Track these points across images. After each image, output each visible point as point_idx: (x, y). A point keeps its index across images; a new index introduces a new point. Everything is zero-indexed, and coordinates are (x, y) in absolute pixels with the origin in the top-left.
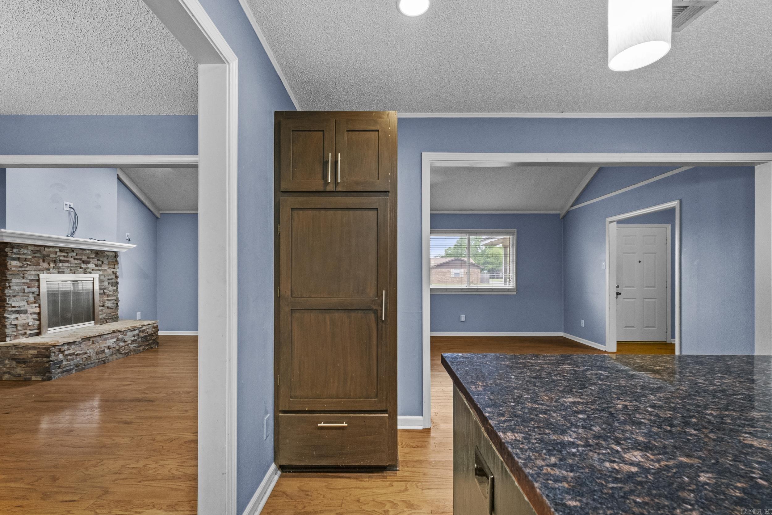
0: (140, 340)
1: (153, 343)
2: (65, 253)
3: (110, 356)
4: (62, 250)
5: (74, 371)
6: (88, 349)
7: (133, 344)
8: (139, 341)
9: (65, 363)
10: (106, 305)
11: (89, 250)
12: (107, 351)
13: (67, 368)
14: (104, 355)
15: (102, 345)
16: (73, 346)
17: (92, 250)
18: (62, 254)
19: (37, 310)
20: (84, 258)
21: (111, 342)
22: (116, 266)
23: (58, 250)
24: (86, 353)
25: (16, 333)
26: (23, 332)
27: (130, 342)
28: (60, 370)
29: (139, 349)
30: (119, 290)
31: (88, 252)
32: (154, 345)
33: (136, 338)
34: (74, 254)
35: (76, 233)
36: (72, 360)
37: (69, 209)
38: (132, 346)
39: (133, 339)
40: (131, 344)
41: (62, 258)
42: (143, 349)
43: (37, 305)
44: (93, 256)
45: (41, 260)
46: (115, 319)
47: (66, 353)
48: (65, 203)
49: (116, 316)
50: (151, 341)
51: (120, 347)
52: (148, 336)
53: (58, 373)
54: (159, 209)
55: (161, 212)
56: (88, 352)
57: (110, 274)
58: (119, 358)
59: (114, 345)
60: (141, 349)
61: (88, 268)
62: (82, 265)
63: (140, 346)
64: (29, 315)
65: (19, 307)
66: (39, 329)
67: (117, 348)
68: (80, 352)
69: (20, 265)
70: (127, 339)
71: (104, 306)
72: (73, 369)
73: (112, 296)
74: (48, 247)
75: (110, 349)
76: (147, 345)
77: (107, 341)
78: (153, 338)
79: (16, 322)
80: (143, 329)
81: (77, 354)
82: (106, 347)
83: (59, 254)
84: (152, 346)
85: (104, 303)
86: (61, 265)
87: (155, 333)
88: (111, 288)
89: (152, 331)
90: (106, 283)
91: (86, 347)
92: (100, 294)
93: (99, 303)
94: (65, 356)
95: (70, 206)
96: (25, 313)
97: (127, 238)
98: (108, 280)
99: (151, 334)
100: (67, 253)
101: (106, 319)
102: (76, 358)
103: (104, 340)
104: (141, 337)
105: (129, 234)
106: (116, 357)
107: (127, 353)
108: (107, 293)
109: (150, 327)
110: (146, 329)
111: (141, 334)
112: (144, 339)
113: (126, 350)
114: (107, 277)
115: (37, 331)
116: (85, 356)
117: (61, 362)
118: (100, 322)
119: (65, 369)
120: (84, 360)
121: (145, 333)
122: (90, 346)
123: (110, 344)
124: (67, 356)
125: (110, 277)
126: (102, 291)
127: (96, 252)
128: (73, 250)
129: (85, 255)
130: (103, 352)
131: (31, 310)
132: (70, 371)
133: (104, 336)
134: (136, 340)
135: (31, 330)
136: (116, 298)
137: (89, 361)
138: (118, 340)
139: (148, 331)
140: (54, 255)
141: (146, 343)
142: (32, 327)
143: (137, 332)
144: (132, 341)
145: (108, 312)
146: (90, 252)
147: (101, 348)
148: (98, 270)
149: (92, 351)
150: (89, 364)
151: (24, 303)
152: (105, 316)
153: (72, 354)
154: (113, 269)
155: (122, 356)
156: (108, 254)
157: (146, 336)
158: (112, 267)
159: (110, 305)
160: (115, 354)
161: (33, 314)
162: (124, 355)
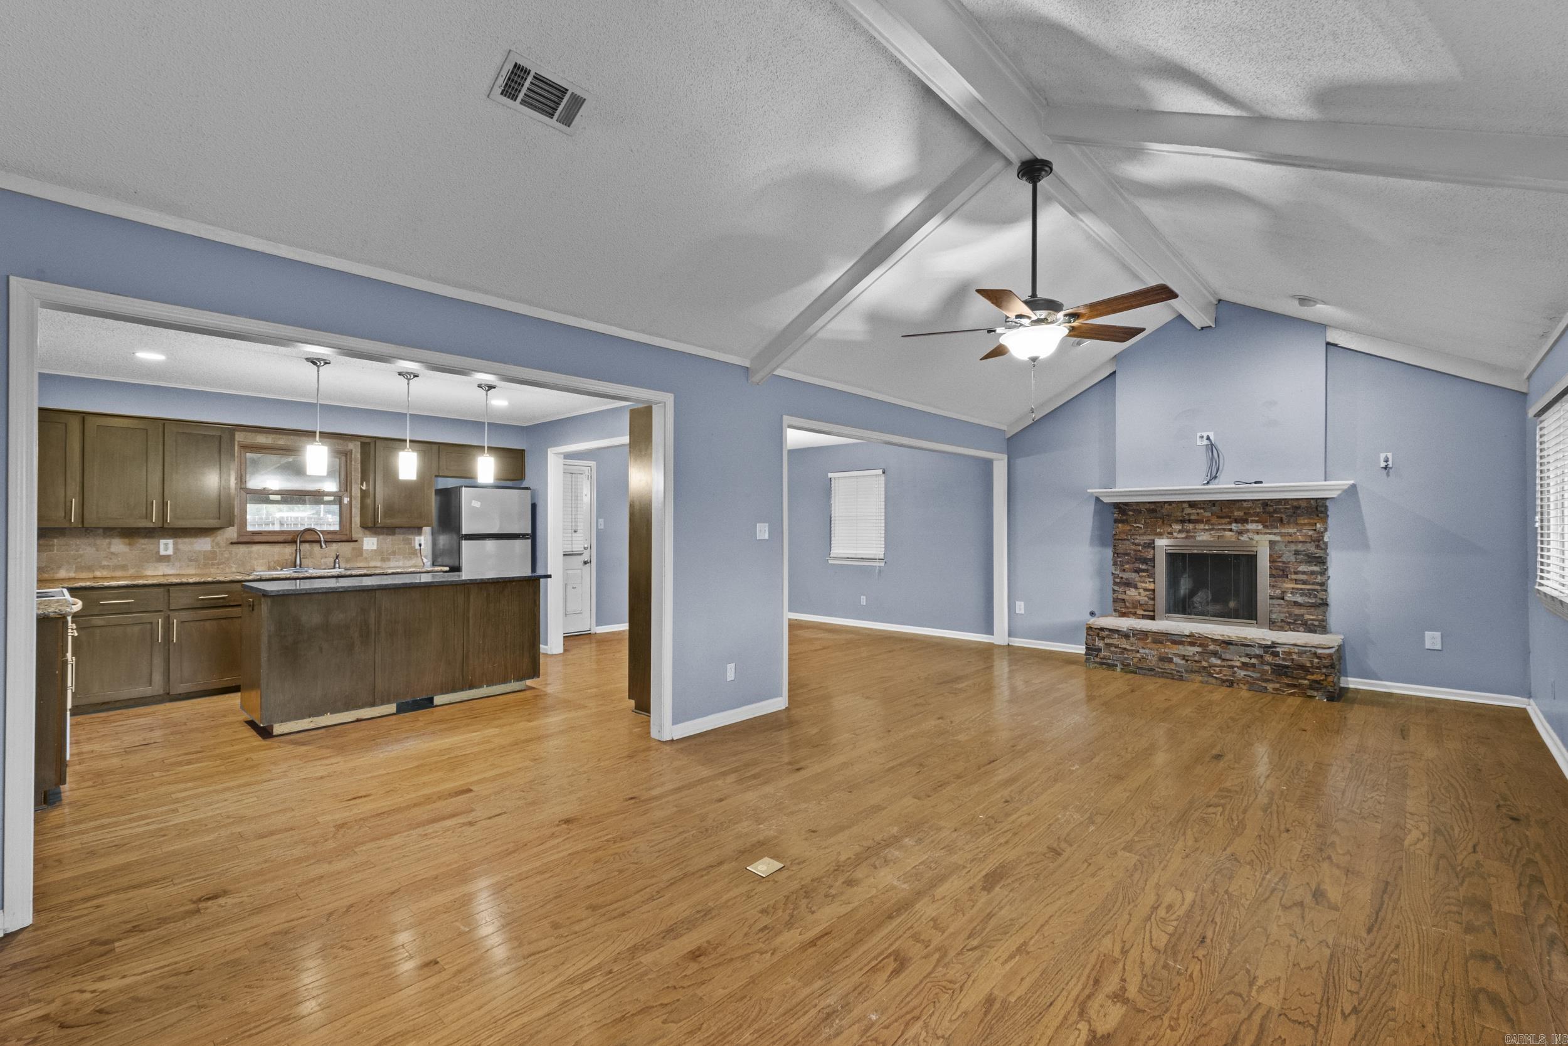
0: (1267, 668)
1: (1315, 687)
2: (1200, 508)
4: (1192, 504)
5: (1118, 669)
6: (1143, 648)
7: (1247, 670)
8: (1266, 671)
9: (1103, 654)
10: (1289, 597)
11: (1248, 500)
12: (1178, 660)
13: (1109, 661)
14: (1173, 667)
16: (1116, 635)
17: (1252, 501)
18: (1194, 511)
19: (1151, 586)
20: (1239, 514)
22: (1318, 525)
23: (1186, 505)
24: (1138, 652)
25: (1124, 610)
26: (1134, 611)
27: (1238, 664)
28: (1098, 660)
29: (1264, 684)
30: (1328, 573)
31: (1245, 505)
32: (1320, 693)
33: (1253, 661)
34: (1216, 509)
35: (1222, 476)
36: (1116, 653)
37: (1205, 442)
38: (1243, 673)
39: (1245, 660)
40: (1240, 668)
41: (1193, 517)
42: (1274, 689)
43: (1151, 580)
44: (1259, 510)
45: (1160, 522)
46: (1322, 627)
47: (1107, 641)
48: (1199, 434)
49: (1316, 623)
50: (1306, 682)
51: (1212, 666)
52: (1295, 669)
53: (1095, 662)
55: (1526, 375)
56: (1141, 651)
57: (1301, 542)
58: (1207, 682)
59: (1196, 658)
60: (1270, 686)
61: (1248, 531)
62: (1234, 526)
63: (1267, 681)
64: (1141, 591)
65: (1127, 579)
66: (1154, 611)
67: (1204, 664)
68: (1128, 647)
69: (1129, 528)
70: (1228, 657)
71: (1283, 599)
72: (1116, 666)
73: (1304, 583)
74: (1170, 503)
75: (1187, 661)
76: (1289, 686)
77: (1181, 647)
78: (1309, 677)
79: (1123, 597)
80: (1278, 649)
81: (1125, 649)
82: (1179, 655)
83: (1189, 510)
84: (1310, 693)
85: (1283, 593)
86: (1191, 526)
87: (1317, 668)
88: (1303, 568)
89: (1312, 662)
90: (1288, 557)
91: (1141, 644)
92: (1271, 576)
93: (1270, 591)
94: (1106, 644)
95: (1208, 438)
96: (1136, 588)
97: (1383, 464)
98: (1297, 553)
99: (1302, 667)
100: (1203, 508)
101: (1289, 623)
102: (1122, 653)
103: (1174, 642)
104: (1269, 664)
105: (1390, 455)
106: (1200, 678)
107: (1227, 680)
108: (1294, 577)
109: (1305, 652)
110: (1290, 653)
111: (1268, 658)
112: (1280, 671)
113: (1225, 675)
114: (1293, 547)
115: (1152, 614)
116: (1138, 655)
117: (1099, 650)
118: (1272, 625)
119: (1104, 661)
120: (1135, 660)
121: (1284, 659)
122: (1147, 644)
123: (1186, 653)
124: (1108, 645)
125: (1300, 547)
126: (1279, 572)
127: (1265, 503)
128: (1213, 503)
129: (1239, 509)
130: (1171, 660)
131: (1144, 585)
132: (1112, 667)
133: (1175, 638)
134: (1254, 665)
135: (1145, 611)
136: (1318, 587)
137: (1144, 665)
138: (1206, 653)
139: (1295, 657)
140: (1179, 514)
141: (1286, 681)
142: (1146, 607)
143: (1258, 651)
144: (1244, 664)
145: (1297, 611)
146: (1250, 504)
147: (1167, 653)
148: (1270, 534)
149: (1150, 653)
150: (1145, 669)
151: (1134, 575)
152: (1282, 616)
153: (1116, 647)
154: (1311, 533)
155: (1214, 681)
156: (1295, 504)
157: (1287, 667)
158: (1307, 527)
159: (1299, 599)
160: (1199, 672)
161: (1146, 590)
162: (1219, 682)
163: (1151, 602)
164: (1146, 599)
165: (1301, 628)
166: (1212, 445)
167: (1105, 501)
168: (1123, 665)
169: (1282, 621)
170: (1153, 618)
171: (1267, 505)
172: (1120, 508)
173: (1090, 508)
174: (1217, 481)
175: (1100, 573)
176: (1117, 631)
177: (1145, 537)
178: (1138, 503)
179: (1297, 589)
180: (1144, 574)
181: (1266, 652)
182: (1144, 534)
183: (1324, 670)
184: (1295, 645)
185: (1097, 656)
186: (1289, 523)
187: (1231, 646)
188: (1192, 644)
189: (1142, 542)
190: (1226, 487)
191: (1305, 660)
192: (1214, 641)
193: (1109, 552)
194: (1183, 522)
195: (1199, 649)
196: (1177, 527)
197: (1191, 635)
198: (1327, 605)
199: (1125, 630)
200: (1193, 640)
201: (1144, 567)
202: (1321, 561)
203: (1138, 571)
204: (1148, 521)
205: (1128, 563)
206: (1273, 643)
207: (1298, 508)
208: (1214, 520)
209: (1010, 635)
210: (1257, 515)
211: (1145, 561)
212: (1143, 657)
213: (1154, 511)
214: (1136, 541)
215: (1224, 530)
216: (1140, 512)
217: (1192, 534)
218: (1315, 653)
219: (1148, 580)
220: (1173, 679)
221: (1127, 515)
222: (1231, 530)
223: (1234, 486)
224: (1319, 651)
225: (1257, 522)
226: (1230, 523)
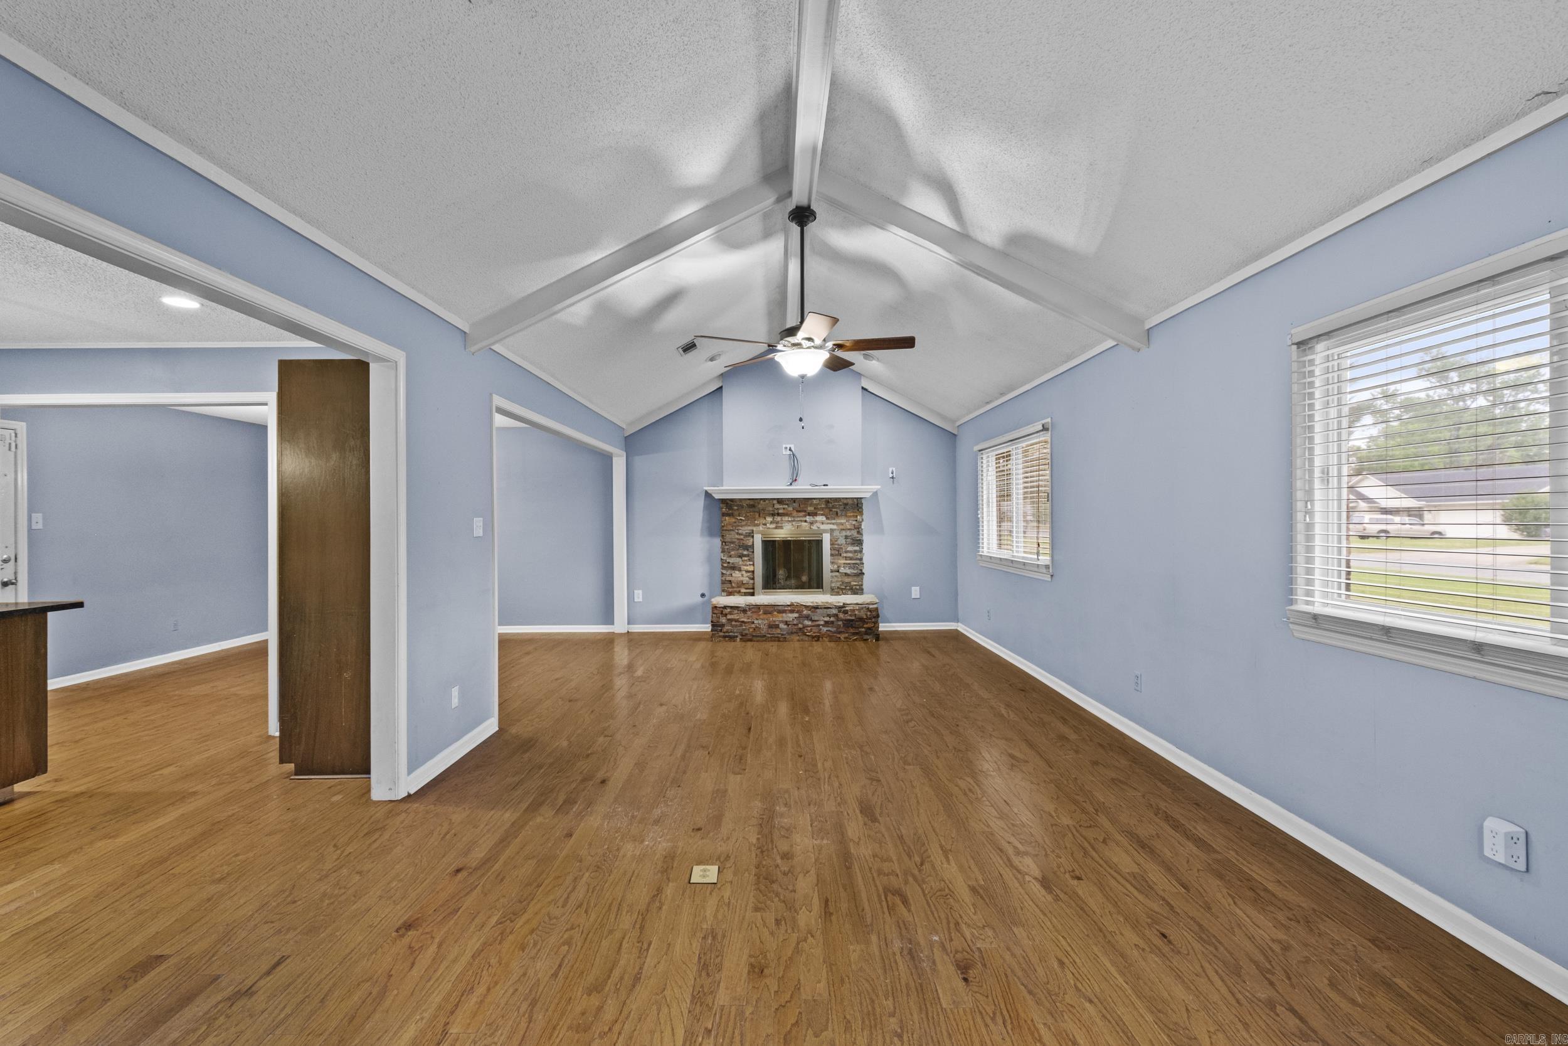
0: (840, 623)
1: (866, 633)
2: (785, 504)
3: (788, 633)
4: (780, 501)
5: (738, 639)
6: (757, 619)
7: (828, 627)
8: (839, 626)
9: (727, 628)
10: (842, 570)
11: (818, 499)
12: (782, 626)
13: (731, 634)
14: (778, 631)
15: (778, 618)
16: (736, 611)
17: (820, 499)
18: (781, 506)
19: (751, 568)
20: (811, 509)
21: (791, 617)
22: (858, 518)
23: (775, 502)
25: (730, 590)
26: (738, 589)
27: (822, 623)
28: (721, 634)
29: (839, 636)
30: (864, 551)
31: (815, 501)
32: (871, 636)
33: (832, 619)
34: (796, 505)
35: (800, 479)
36: (736, 626)
37: (789, 452)
38: (825, 629)
39: (827, 619)
40: (823, 625)
41: (780, 511)
42: (845, 638)
43: (751, 563)
44: (823, 506)
45: (757, 516)
46: (858, 590)
47: (729, 617)
48: (784, 446)
49: (858, 587)
50: (863, 630)
51: (805, 627)
52: (857, 621)
53: (720, 636)
54: (953, 421)
55: (958, 423)
56: (756, 622)
57: (849, 529)
58: (802, 640)
59: (795, 622)
60: (842, 636)
61: (816, 522)
62: (808, 518)
63: (840, 633)
64: (744, 573)
65: (733, 564)
66: (753, 589)
67: (800, 626)
68: (745, 620)
69: (734, 520)
70: (816, 618)
71: (838, 571)
72: (737, 637)
73: (851, 559)
74: (764, 500)
75: (788, 625)
76: (854, 634)
77: (784, 615)
78: (865, 626)
79: (730, 578)
80: (847, 608)
81: (743, 622)
82: (782, 622)
83: (777, 506)
84: (866, 637)
85: (839, 567)
86: (779, 518)
87: (870, 619)
88: (850, 548)
89: (866, 615)
90: (842, 541)
91: (755, 616)
92: (832, 555)
93: (831, 567)
94: (728, 620)
95: (790, 450)
96: (740, 570)
97: (891, 475)
98: (846, 537)
99: (861, 619)
100: (787, 504)
101: (842, 589)
102: (741, 626)
103: (780, 612)
104: (842, 620)
105: (894, 469)
106: (798, 638)
107: (815, 636)
108: (845, 555)
109: (862, 608)
110: (854, 610)
111: (841, 615)
112: (848, 624)
113: (814, 633)
114: (844, 533)
115: (752, 591)
116: (753, 626)
117: (723, 625)
118: (835, 591)
119: (727, 634)
120: (751, 630)
121: (851, 615)
122: (759, 615)
123: (788, 619)
124: (730, 620)
125: (848, 533)
126: (837, 552)
127: (828, 501)
128: (794, 500)
129: (811, 505)
130: (777, 626)
131: (746, 568)
132: (732, 638)
133: (780, 608)
134: (832, 622)
135: (746, 589)
136: (858, 562)
137: (758, 633)
138: (802, 617)
139: (857, 612)
140: (771, 509)
141: (852, 631)
142: (747, 586)
143: (835, 611)
144: (826, 622)
145: (847, 580)
146: (818, 502)
147: (775, 621)
148: (830, 524)
149: (761, 622)
150: (758, 636)
151: (738, 560)
152: (838, 584)
153: (736, 621)
154: (854, 523)
155: (807, 638)
156: (845, 502)
157: (852, 620)
158: (852, 519)
159: (848, 571)
160: (797, 633)
161: (747, 572)
162: (810, 638)
163: (751, 581)
164: (747, 579)
165: (849, 592)
166: (794, 455)
167: (716, 498)
168: (742, 635)
169: (838, 588)
170: (753, 594)
171: (828, 502)
172: (727, 503)
173: (701, 503)
174: (796, 483)
175: (709, 559)
176: (737, 608)
177: (746, 528)
178: (741, 500)
179: (846, 564)
180: (746, 558)
181: (839, 612)
182: (746, 525)
183: (873, 620)
184: (857, 604)
185: (721, 631)
186: (842, 515)
187: (818, 610)
188: (792, 611)
189: (744, 532)
190: (803, 489)
191: (863, 614)
192: (806, 607)
193: (717, 542)
194: (773, 515)
195: (796, 615)
196: (769, 519)
197: (792, 605)
198: (864, 574)
199: (743, 606)
200: (793, 608)
201: (745, 553)
202: (859, 542)
203: (741, 556)
204: (748, 514)
205: (733, 550)
206: (844, 604)
207: (846, 504)
208: (795, 513)
209: (629, 623)
210: (822, 509)
211: (746, 548)
212: (756, 626)
213: (753, 506)
214: (740, 532)
215: (801, 521)
216: (742, 507)
217: (780, 525)
218: (868, 608)
219: (748, 563)
220: (779, 641)
221: (733, 510)
222: (806, 521)
223: (810, 487)
224: (871, 606)
225: (822, 515)
226: (805, 516)
